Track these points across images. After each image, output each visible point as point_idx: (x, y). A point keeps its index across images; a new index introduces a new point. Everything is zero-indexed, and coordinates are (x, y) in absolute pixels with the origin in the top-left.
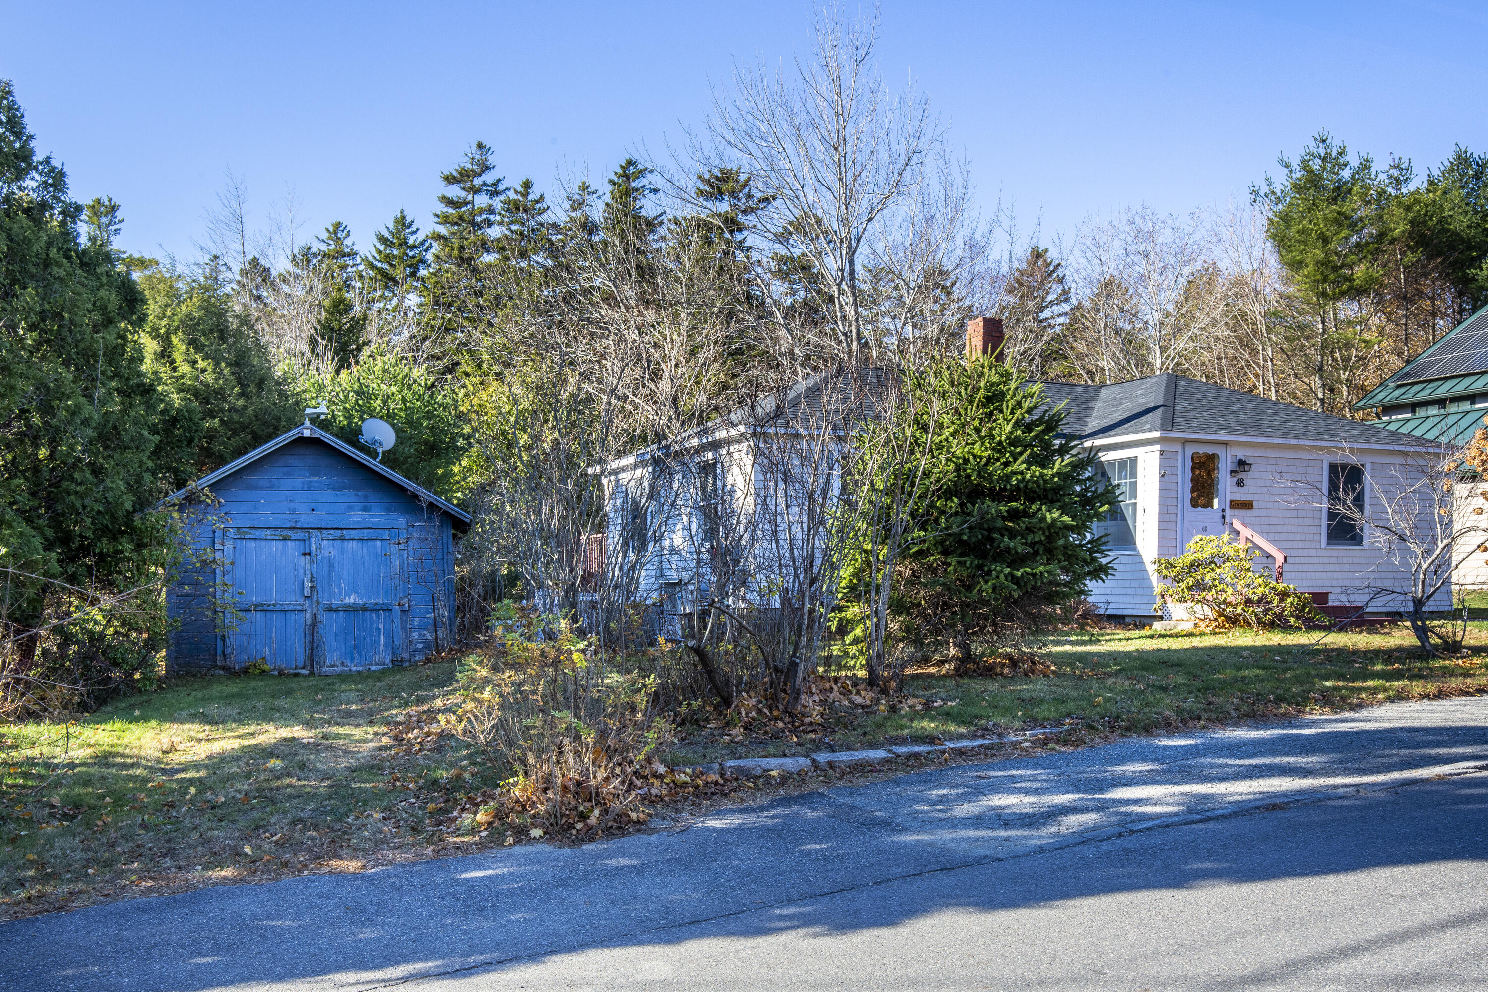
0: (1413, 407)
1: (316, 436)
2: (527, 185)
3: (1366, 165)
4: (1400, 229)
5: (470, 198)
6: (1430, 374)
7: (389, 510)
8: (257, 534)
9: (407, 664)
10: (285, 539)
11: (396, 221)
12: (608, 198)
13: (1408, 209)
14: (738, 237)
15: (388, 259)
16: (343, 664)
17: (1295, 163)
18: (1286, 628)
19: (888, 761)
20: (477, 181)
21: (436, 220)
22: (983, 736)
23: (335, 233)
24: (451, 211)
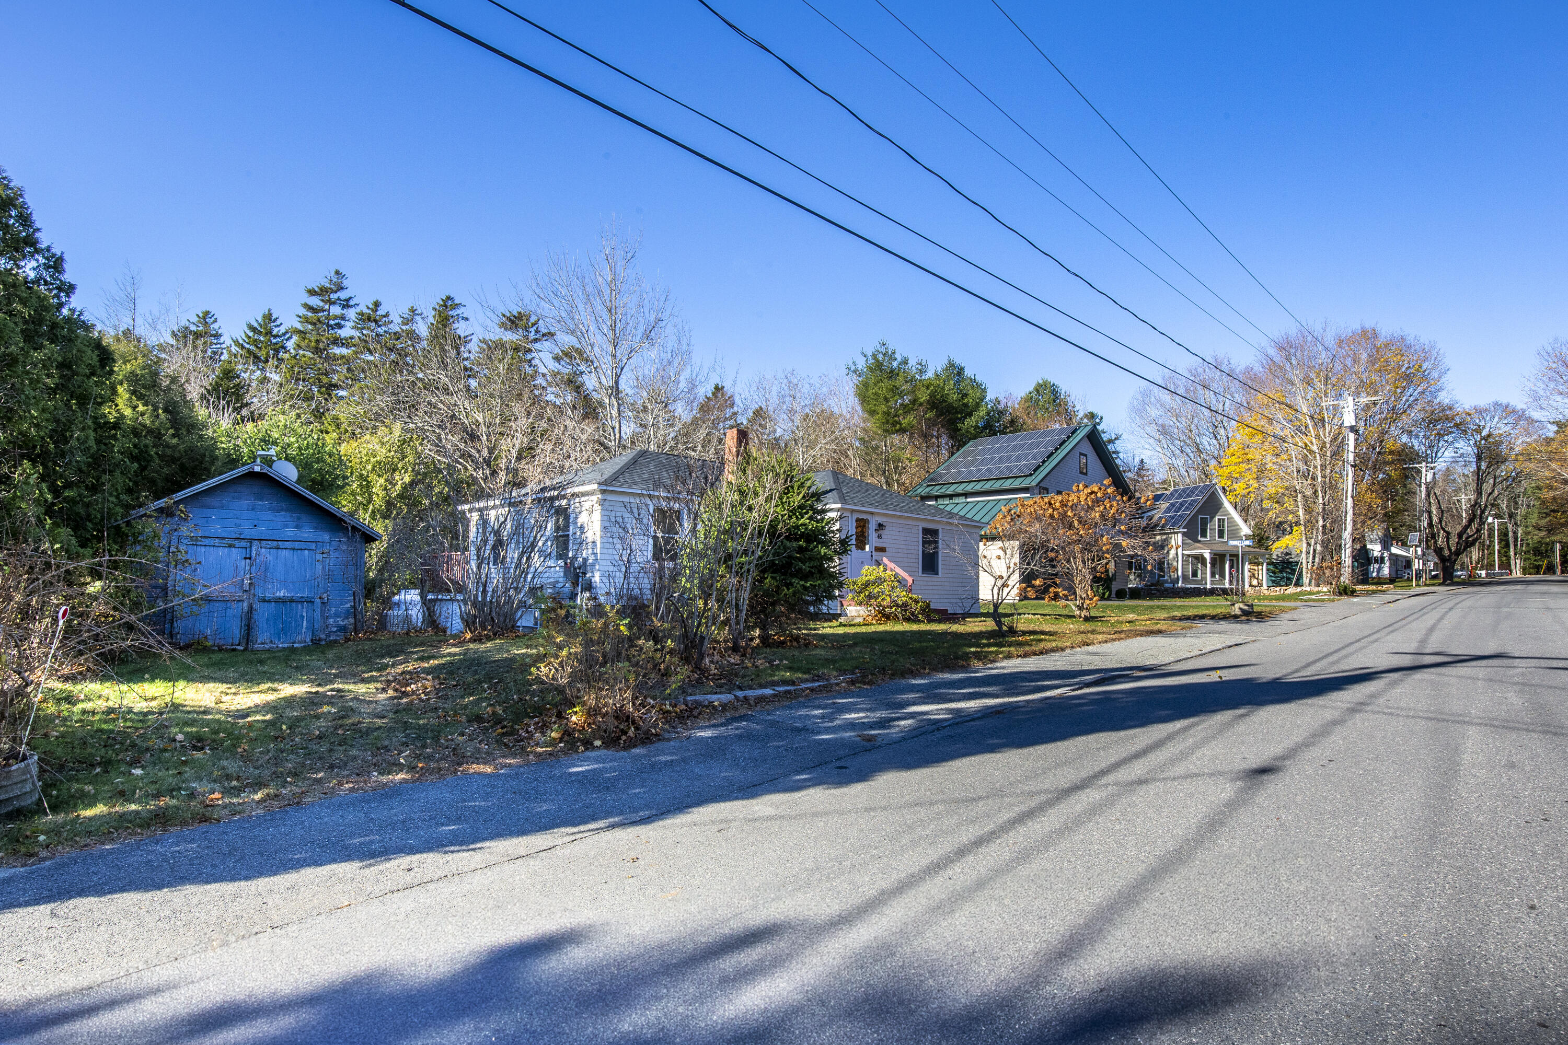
0: (951, 496)
1: (265, 471)
2: (377, 304)
3: (905, 361)
4: (923, 397)
5: (327, 307)
6: (944, 480)
7: (316, 528)
8: (207, 541)
9: (323, 643)
10: (230, 546)
11: (264, 317)
12: (431, 320)
13: (928, 388)
14: (529, 357)
15: (255, 342)
16: (271, 642)
17: (869, 354)
18: (917, 621)
19: (775, 696)
20: (334, 297)
21: (299, 319)
22: (818, 681)
23: (204, 318)
24: (310, 314)
